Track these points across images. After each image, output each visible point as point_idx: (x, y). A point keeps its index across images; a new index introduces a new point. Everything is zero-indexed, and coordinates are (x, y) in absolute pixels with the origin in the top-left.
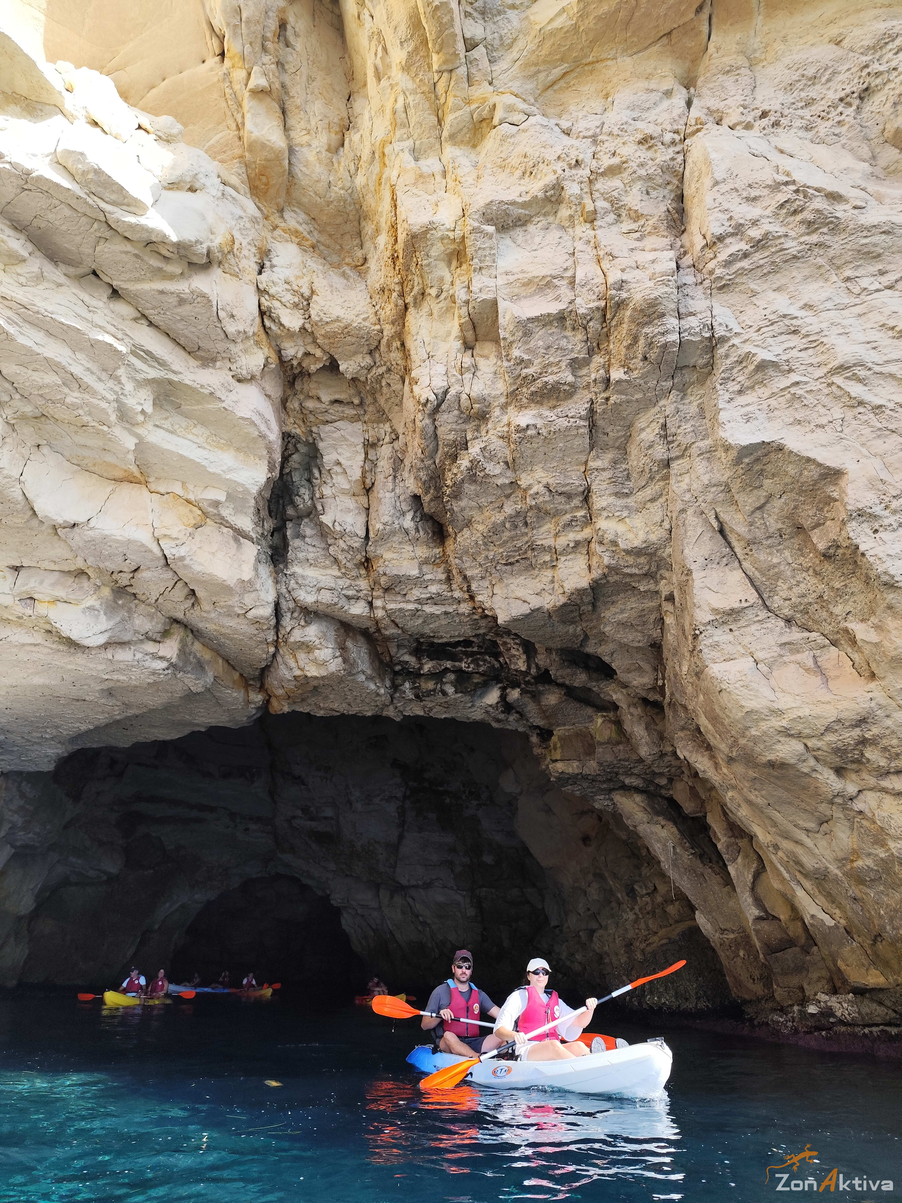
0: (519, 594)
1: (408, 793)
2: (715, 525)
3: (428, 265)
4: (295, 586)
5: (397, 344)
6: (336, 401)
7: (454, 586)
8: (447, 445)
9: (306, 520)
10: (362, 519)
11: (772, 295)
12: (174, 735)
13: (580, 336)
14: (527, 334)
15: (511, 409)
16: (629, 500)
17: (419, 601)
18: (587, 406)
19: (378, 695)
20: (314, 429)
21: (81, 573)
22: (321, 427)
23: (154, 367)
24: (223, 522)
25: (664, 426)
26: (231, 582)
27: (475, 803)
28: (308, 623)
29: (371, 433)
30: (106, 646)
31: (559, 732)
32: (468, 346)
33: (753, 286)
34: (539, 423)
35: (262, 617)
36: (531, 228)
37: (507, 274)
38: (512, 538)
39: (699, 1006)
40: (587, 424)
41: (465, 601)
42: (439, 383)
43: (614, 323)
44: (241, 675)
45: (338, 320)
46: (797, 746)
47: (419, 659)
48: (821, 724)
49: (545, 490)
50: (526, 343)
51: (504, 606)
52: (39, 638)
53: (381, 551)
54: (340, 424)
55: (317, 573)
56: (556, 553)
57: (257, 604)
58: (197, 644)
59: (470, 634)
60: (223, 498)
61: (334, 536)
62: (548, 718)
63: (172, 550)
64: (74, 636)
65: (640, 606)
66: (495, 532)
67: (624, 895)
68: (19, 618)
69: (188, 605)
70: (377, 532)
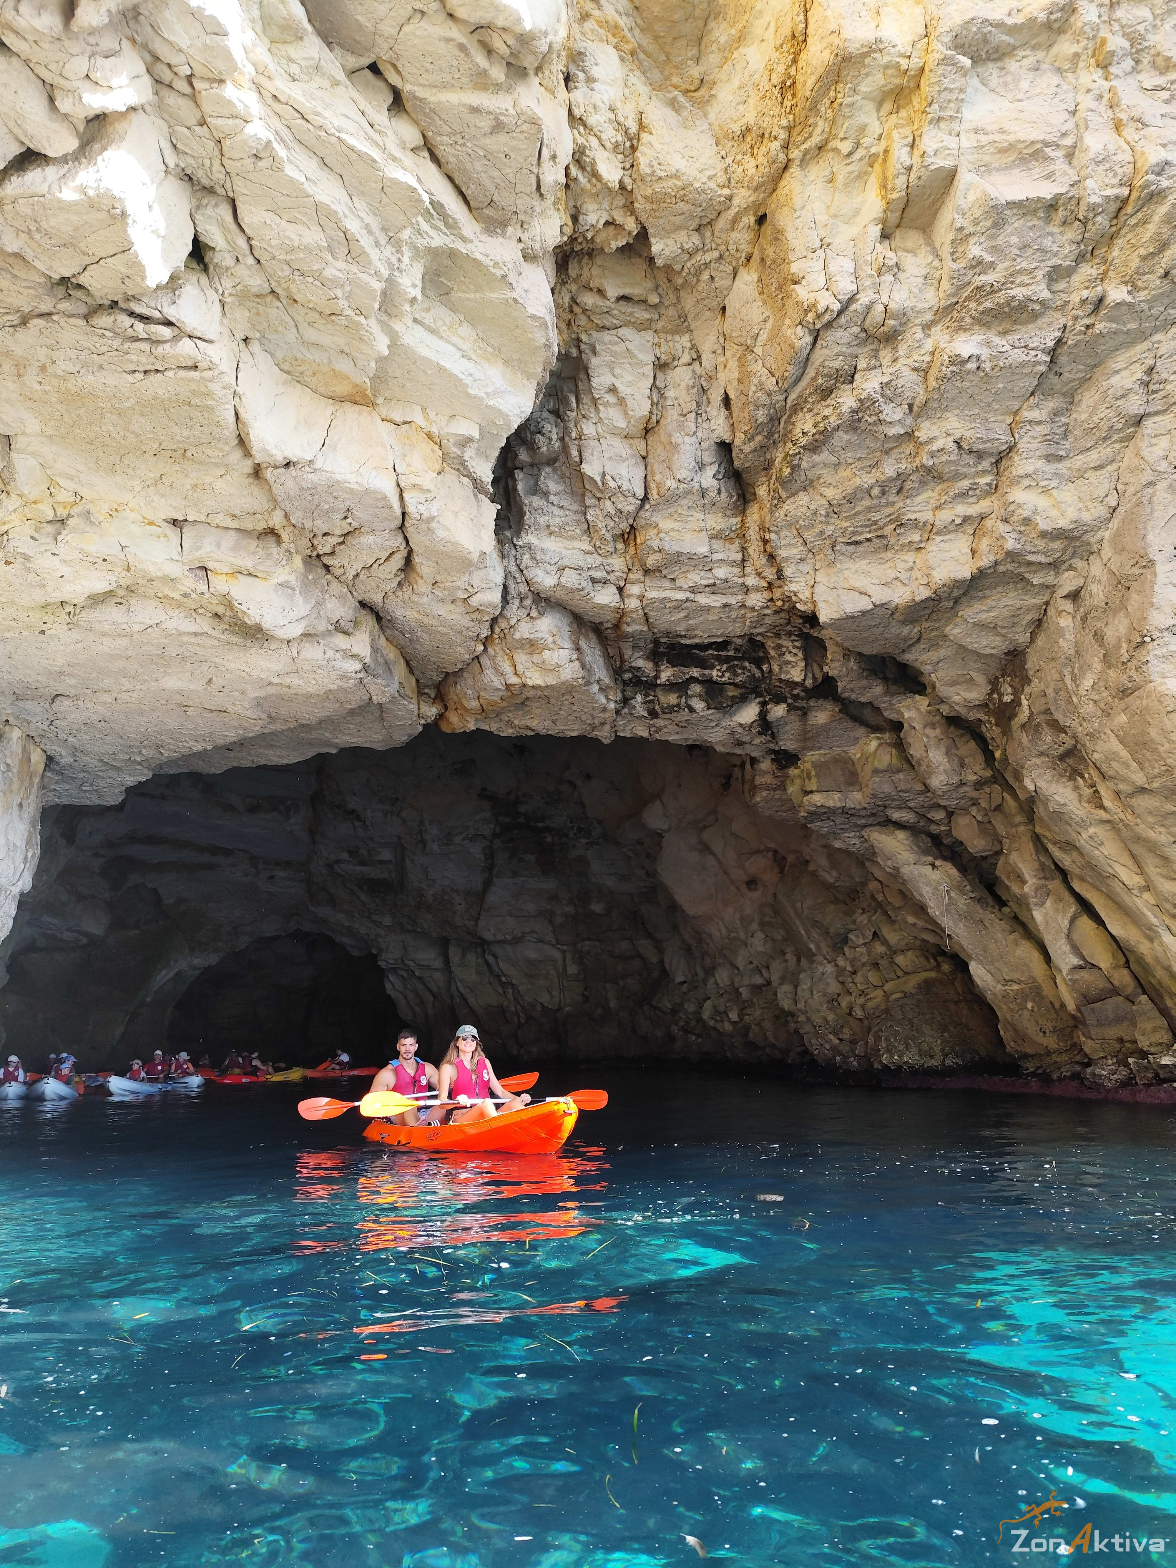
0: (858, 584)
1: (498, 830)
3: (851, 105)
4: (530, 563)
5: (750, 220)
6: (624, 299)
7: (748, 570)
8: (827, 375)
9: (548, 469)
10: (639, 473)
13: (1073, 233)
14: (999, 224)
15: (935, 330)
16: (1060, 466)
17: (693, 590)
18: (1058, 334)
19: (605, 710)
20: (584, 337)
21: (272, 533)
22: (595, 334)
23: (439, 229)
25: (1152, 370)
27: (584, 841)
28: (541, 614)
29: (664, 348)
31: (810, 758)
32: (885, 236)
34: (985, 353)
35: (490, 605)
36: (1012, 65)
38: (869, 509)
39: (947, 1062)
40: (1048, 359)
41: (757, 590)
42: (846, 286)
43: (1133, 221)
44: (417, 681)
45: (676, 176)
47: (656, 665)
49: (954, 446)
50: (993, 237)
51: (830, 599)
52: (204, 625)
53: (657, 518)
54: (623, 332)
55: (561, 545)
56: (930, 530)
57: (484, 586)
58: (382, 638)
59: (738, 634)
60: (476, 435)
61: (598, 495)
62: (805, 740)
63: (419, 507)
64: (267, 623)
65: (1019, 603)
66: (850, 500)
67: (823, 945)
68: (185, 595)
69: (395, 584)
70: (663, 492)
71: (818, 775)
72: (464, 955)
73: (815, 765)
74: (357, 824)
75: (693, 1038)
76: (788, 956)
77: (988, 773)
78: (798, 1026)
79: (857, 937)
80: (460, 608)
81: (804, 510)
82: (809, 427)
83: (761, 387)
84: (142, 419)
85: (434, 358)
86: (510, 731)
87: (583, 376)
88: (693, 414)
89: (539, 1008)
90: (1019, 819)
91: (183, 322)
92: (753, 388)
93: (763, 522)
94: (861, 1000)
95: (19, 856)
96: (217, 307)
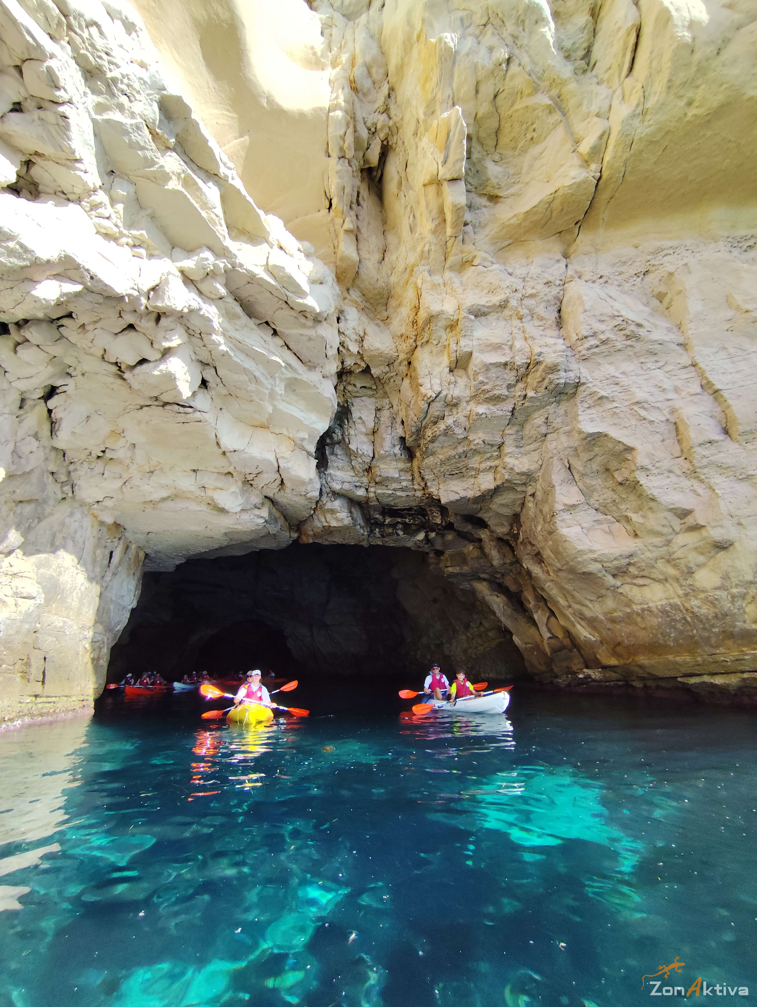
0: (454, 490)
1: (332, 578)
2: (568, 466)
3: (435, 330)
4: (331, 480)
5: (405, 363)
6: (363, 387)
7: (415, 483)
8: (434, 417)
9: (337, 446)
10: (370, 448)
11: (608, 366)
12: (241, 553)
13: (514, 373)
14: (488, 370)
15: (471, 403)
16: (521, 449)
17: (394, 490)
18: (513, 406)
19: (363, 535)
20: (349, 400)
21: (230, 474)
22: (353, 399)
23: (291, 373)
24: (303, 449)
25: (547, 418)
26: (307, 480)
27: (368, 582)
28: (335, 499)
29: (379, 403)
30: (237, 512)
31: (448, 552)
32: (451, 371)
33: (599, 361)
34: (488, 413)
36: (489, 317)
37: (478, 339)
38: (456, 463)
39: (508, 677)
40: (511, 414)
41: (419, 490)
42: (437, 388)
43: (533, 370)
44: (289, 524)
45: (378, 349)
46: (599, 566)
47: (384, 517)
48: (612, 558)
49: (482, 443)
50: (486, 374)
51: (445, 495)
52: (204, 507)
53: (378, 464)
54: (363, 398)
55: (342, 474)
56: (478, 471)
57: (312, 490)
58: (274, 509)
59: (414, 505)
60: (307, 437)
61: (356, 456)
62: (445, 546)
63: (284, 464)
64: (227, 507)
65: (515, 497)
66: (449, 459)
67: (461, 627)
68: (197, 497)
69: (277, 490)
70: (380, 455)
71: (450, 560)
72: (319, 631)
73: (449, 555)
74: (274, 575)
76: (449, 632)
77: (515, 560)
79: (473, 624)
80: (303, 498)
81: (432, 462)
82: (430, 434)
83: (413, 419)
84: (182, 438)
85: (290, 413)
86: (327, 543)
87: (349, 414)
88: (390, 427)
89: (350, 654)
90: (527, 578)
91: (197, 407)
92: (411, 419)
93: (419, 466)
94: (475, 651)
95: (132, 594)
96: (210, 400)
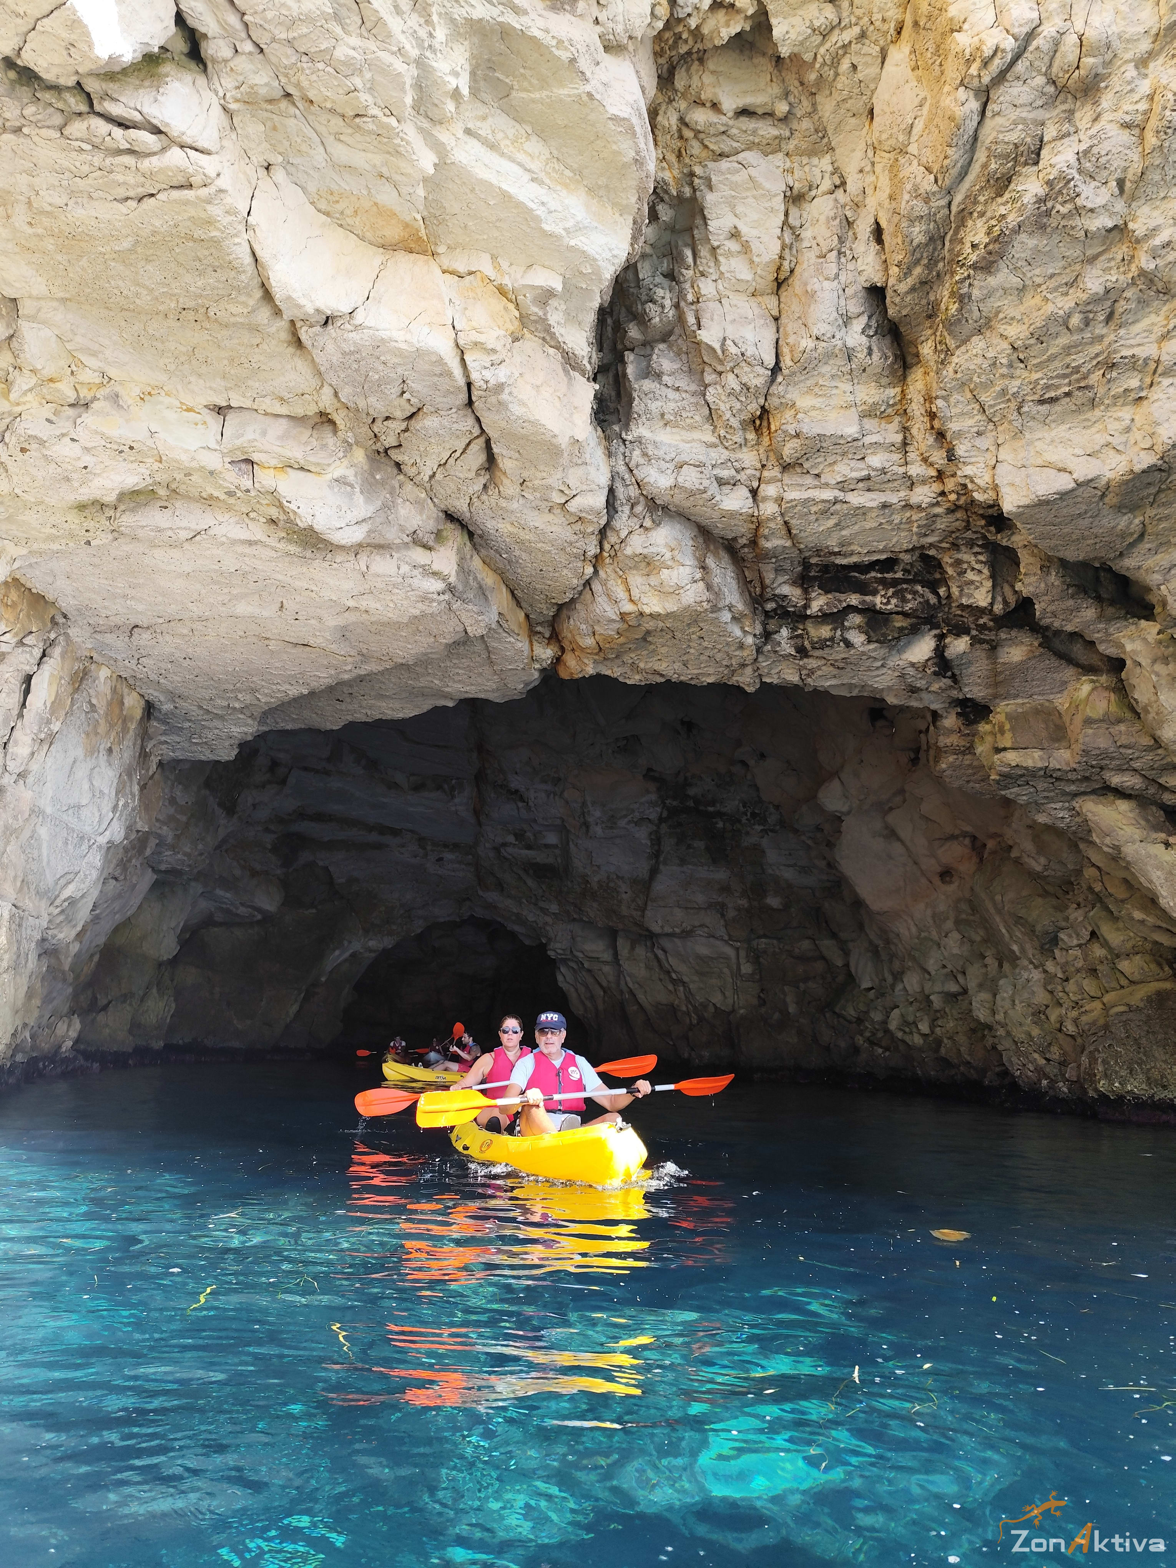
0: (1054, 457)
1: (665, 814)
4: (641, 461)
6: (744, 112)
7: (912, 456)
8: (1001, 155)
9: (662, 346)
10: (768, 336)
12: (407, 711)
15: (1155, 64)
17: (842, 486)
19: (741, 646)
20: (698, 170)
21: (325, 420)
22: (711, 165)
24: (549, 338)
26: (563, 441)
27: (759, 828)
28: (657, 524)
29: (798, 174)
30: (357, 549)
31: (1003, 709)
35: (591, 510)
38: (1067, 350)
41: (924, 482)
42: (1024, 14)
44: (527, 616)
47: (806, 591)
51: (1017, 481)
52: (257, 531)
53: (793, 394)
54: (748, 156)
55: (678, 437)
56: (1154, 371)
57: (585, 487)
58: (477, 558)
59: (905, 547)
60: (558, 286)
61: (719, 368)
62: (996, 684)
63: (484, 372)
64: (320, 525)
66: (1040, 337)
67: (1028, 946)
68: (230, 494)
69: (478, 487)
70: (797, 355)
71: (1013, 729)
72: (633, 948)
73: (1009, 717)
74: (520, 804)
75: (880, 1051)
76: (989, 960)
78: (996, 1041)
79: (1070, 936)
80: (558, 515)
81: (979, 360)
82: (981, 237)
83: (916, 193)
84: (149, 267)
85: (495, 182)
86: (637, 677)
87: (699, 221)
88: (835, 253)
89: (711, 1009)
91: (167, 125)
92: (906, 197)
93: (928, 390)
94: (1074, 1014)
95: (106, 806)
96: (217, 111)
